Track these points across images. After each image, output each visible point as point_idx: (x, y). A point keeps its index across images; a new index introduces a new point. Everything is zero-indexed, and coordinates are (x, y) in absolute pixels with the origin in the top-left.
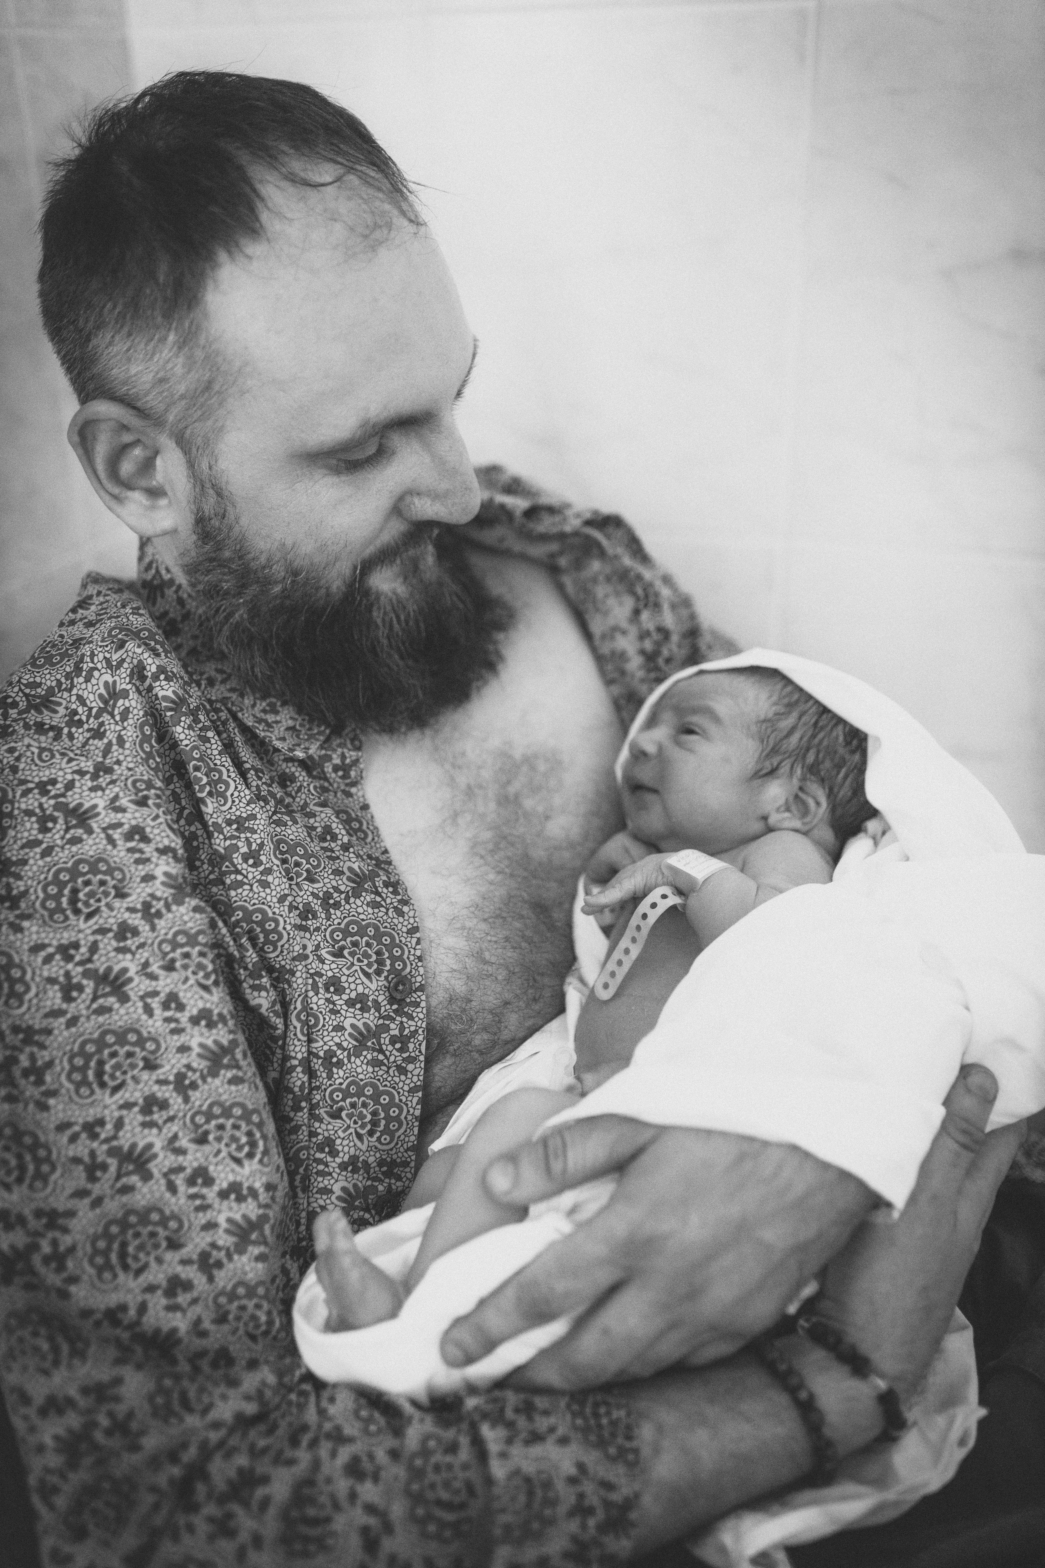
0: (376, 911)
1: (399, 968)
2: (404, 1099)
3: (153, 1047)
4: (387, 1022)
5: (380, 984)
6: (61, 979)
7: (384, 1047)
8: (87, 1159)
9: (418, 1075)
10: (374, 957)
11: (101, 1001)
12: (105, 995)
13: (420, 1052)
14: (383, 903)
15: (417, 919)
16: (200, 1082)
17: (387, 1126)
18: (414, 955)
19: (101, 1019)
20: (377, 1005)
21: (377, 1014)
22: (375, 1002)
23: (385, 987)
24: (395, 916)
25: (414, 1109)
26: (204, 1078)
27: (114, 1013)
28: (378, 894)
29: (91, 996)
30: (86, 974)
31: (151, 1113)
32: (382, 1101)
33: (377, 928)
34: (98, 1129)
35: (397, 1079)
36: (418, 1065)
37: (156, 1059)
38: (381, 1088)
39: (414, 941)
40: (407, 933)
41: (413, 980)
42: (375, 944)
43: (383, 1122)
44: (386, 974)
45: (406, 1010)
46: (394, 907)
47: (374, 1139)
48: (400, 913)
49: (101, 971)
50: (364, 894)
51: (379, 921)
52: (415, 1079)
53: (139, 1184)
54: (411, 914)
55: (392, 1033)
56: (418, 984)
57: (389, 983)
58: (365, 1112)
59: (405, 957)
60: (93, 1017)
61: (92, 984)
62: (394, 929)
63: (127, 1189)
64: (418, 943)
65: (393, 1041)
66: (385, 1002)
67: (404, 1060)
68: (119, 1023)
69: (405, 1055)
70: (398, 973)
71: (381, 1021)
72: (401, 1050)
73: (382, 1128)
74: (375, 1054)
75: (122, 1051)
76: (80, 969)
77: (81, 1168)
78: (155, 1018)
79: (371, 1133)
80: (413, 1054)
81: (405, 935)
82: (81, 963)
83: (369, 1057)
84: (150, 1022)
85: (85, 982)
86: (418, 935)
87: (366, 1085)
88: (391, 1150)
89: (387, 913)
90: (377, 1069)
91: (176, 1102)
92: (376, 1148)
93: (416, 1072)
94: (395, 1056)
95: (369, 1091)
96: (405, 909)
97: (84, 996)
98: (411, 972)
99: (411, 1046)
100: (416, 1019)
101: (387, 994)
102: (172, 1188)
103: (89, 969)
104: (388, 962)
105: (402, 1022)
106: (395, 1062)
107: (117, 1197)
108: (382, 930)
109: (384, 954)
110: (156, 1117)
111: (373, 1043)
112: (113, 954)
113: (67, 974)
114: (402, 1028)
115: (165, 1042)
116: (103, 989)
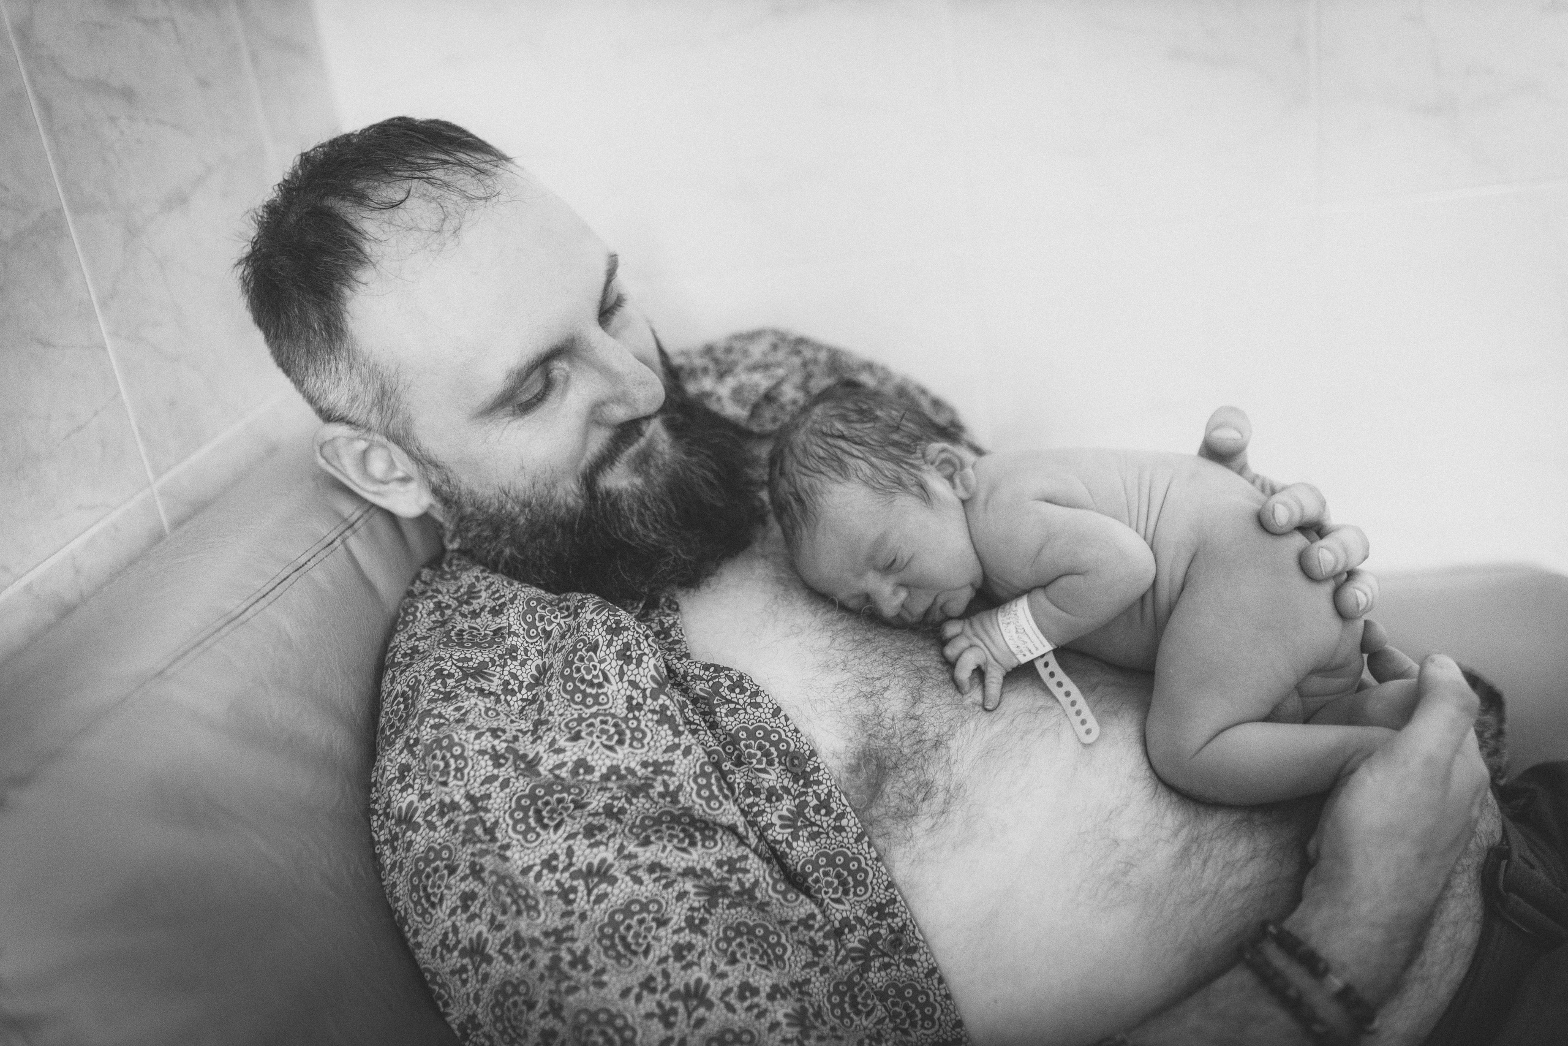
0: (736, 716)
1: (785, 748)
2: (855, 851)
3: (656, 907)
4: (802, 799)
5: (778, 771)
6: (556, 889)
7: (813, 820)
8: (657, 1011)
9: (855, 825)
10: (759, 754)
11: (595, 891)
12: (596, 885)
13: (844, 805)
14: (737, 706)
15: (774, 702)
16: (707, 916)
17: (855, 879)
18: (790, 731)
19: (603, 906)
20: (786, 790)
21: (790, 797)
22: (783, 787)
23: (784, 770)
24: (755, 710)
25: (869, 853)
26: (708, 911)
27: (610, 896)
28: (729, 701)
29: (585, 892)
30: (573, 877)
31: (683, 957)
32: (839, 863)
33: (745, 729)
34: (652, 985)
35: (840, 838)
36: (849, 817)
37: (663, 915)
38: (832, 853)
39: (783, 720)
40: (773, 717)
41: (802, 751)
42: (753, 742)
43: (850, 879)
44: (777, 760)
45: (811, 779)
46: (749, 704)
47: (851, 895)
48: (757, 705)
49: (584, 868)
50: (718, 710)
51: (744, 722)
52: (854, 829)
53: (707, 1014)
54: (766, 700)
55: (812, 804)
56: (808, 753)
57: (785, 764)
58: (830, 879)
59: (784, 736)
60: (596, 907)
61: (581, 882)
62: (760, 721)
63: (701, 1022)
64: (787, 719)
65: (817, 810)
66: (791, 784)
67: (835, 820)
68: (619, 902)
69: (834, 815)
70: (786, 753)
71: (797, 801)
72: (828, 814)
73: (852, 883)
74: (809, 829)
75: (634, 922)
76: (567, 875)
77: (656, 1020)
78: (645, 883)
79: (846, 892)
80: (839, 811)
81: (772, 720)
82: (565, 869)
83: (806, 834)
84: (643, 888)
85: (575, 883)
86: (782, 713)
87: (818, 857)
88: (871, 896)
89: (746, 713)
90: (818, 840)
91: (698, 940)
92: (858, 902)
93: (852, 823)
94: (827, 821)
95: (822, 861)
96: (759, 699)
97: (580, 895)
98: (796, 745)
99: (834, 805)
100: (824, 781)
101: (789, 775)
102: (730, 1008)
103: (574, 872)
104: (773, 749)
105: (814, 792)
106: (829, 826)
107: (696, 1032)
108: (751, 728)
109: (765, 746)
110: (689, 958)
111: (802, 822)
112: (588, 851)
113: (559, 883)
114: (817, 796)
115: (663, 898)
116: (592, 881)
